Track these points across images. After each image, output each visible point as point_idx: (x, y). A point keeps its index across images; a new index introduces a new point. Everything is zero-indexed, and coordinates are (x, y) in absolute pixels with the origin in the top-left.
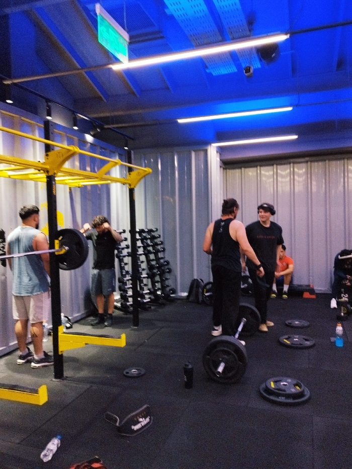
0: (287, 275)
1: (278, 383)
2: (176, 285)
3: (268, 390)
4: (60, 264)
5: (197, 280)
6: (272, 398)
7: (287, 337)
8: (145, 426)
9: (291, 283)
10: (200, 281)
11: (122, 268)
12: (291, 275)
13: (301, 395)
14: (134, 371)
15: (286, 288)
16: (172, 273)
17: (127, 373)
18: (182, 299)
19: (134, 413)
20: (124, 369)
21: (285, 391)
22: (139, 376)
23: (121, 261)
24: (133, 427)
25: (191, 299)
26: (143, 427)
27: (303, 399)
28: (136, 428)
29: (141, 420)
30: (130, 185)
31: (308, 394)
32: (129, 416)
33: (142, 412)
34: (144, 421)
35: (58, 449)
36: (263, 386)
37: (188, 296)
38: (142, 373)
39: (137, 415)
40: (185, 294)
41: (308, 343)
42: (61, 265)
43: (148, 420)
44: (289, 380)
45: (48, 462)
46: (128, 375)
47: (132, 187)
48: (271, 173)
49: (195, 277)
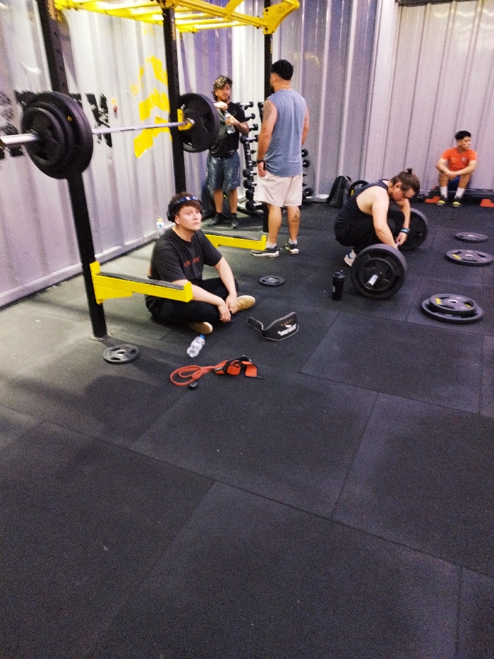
0: (464, 175)
1: (444, 300)
2: (314, 185)
3: (432, 307)
4: (184, 144)
5: (343, 178)
6: (436, 314)
7: (456, 251)
8: (293, 332)
9: (467, 187)
10: (347, 178)
11: (247, 158)
12: (469, 174)
13: (472, 313)
14: (271, 280)
15: (460, 193)
16: (310, 167)
17: (264, 281)
18: (320, 203)
19: (281, 319)
20: (261, 277)
21: (453, 308)
22: (277, 285)
23: (246, 147)
24: (279, 332)
25: (332, 202)
26: (289, 334)
27: (474, 318)
28: (282, 333)
29: (287, 326)
30: (267, 29)
31: (480, 312)
32: (275, 321)
33: (288, 319)
34: (291, 328)
35: (204, 347)
36: (427, 302)
37: (329, 199)
38: (282, 282)
39: (283, 322)
40: (325, 196)
41: (484, 260)
42: (186, 146)
43: (294, 327)
44: (459, 298)
45: (196, 357)
46: (265, 283)
47: (269, 32)
48: (472, 14)
49: (341, 174)
